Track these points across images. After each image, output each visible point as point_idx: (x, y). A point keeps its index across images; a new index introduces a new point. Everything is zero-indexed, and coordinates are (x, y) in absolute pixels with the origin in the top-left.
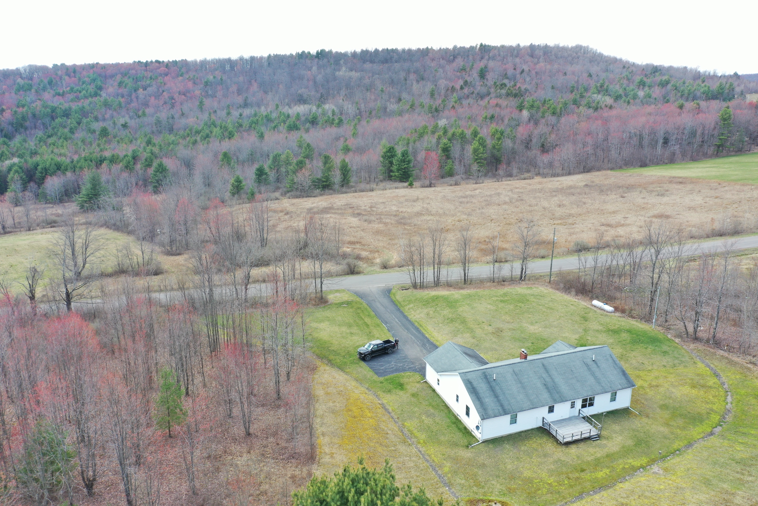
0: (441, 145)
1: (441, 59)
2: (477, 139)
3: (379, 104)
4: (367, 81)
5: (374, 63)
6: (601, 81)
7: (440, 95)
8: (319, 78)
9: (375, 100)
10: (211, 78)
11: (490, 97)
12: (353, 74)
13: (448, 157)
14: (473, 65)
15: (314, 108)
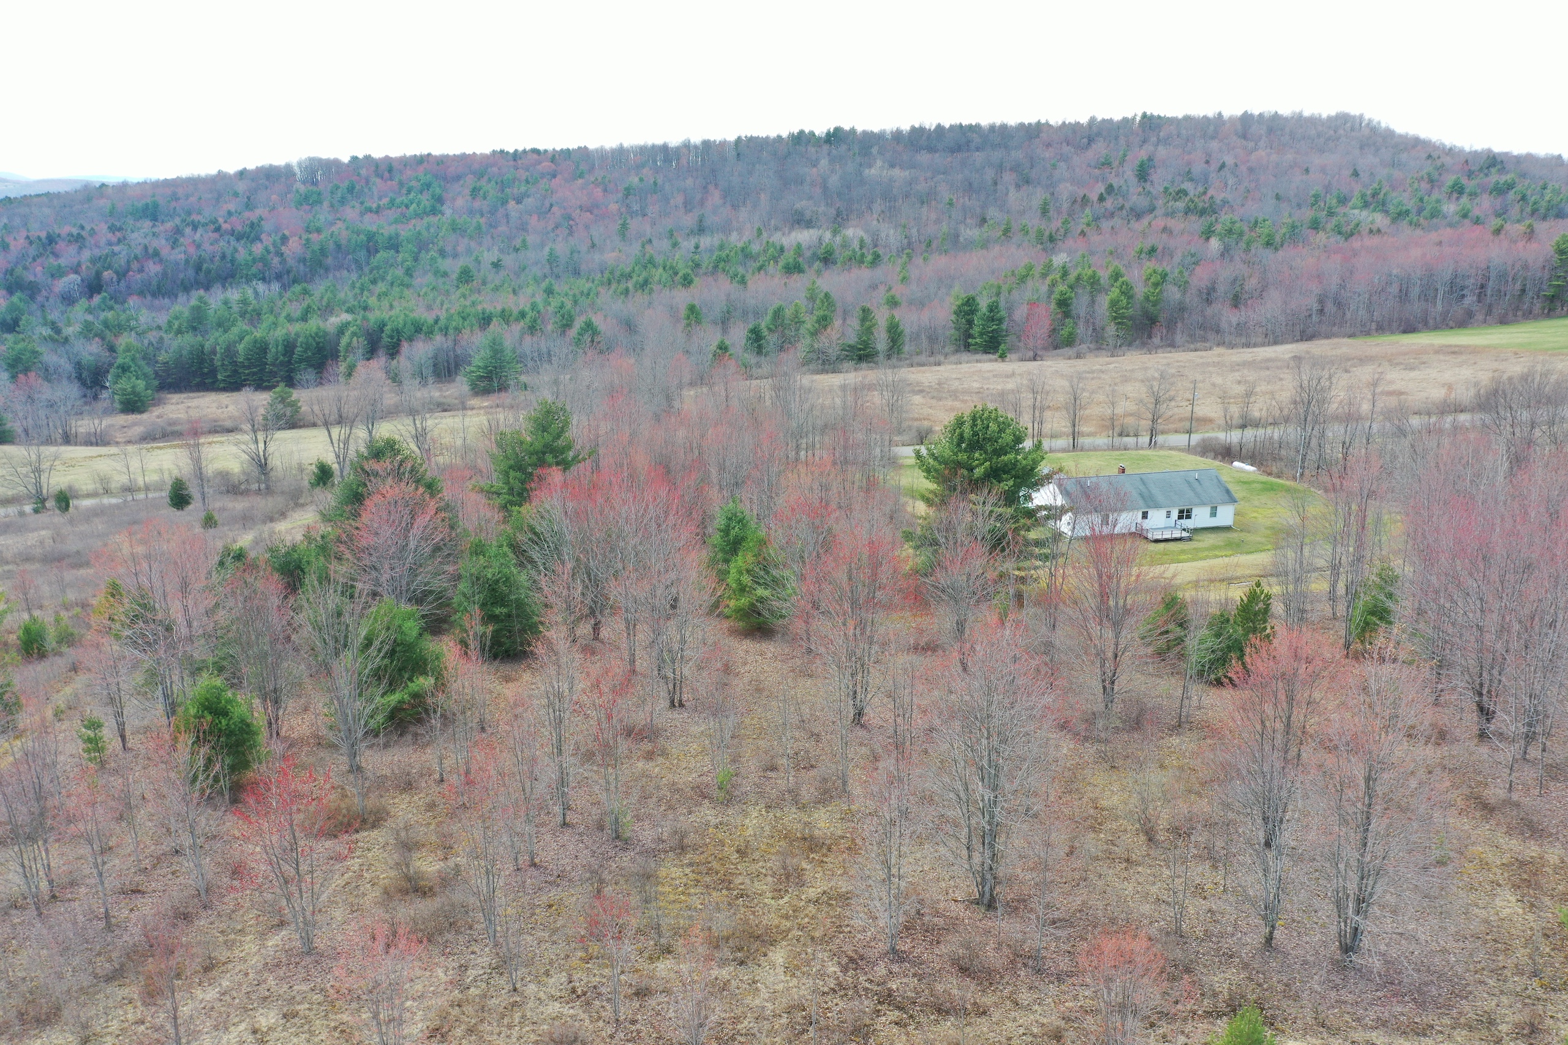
0: (1056, 296)
1: (1064, 144)
2: (1118, 284)
3: (945, 228)
4: (922, 187)
5: (936, 152)
6: (1375, 185)
7: (1059, 213)
8: (834, 181)
9: (938, 221)
10: (635, 180)
11: (1152, 215)
12: (897, 172)
13: (1067, 315)
14: (1125, 155)
15: (828, 235)
